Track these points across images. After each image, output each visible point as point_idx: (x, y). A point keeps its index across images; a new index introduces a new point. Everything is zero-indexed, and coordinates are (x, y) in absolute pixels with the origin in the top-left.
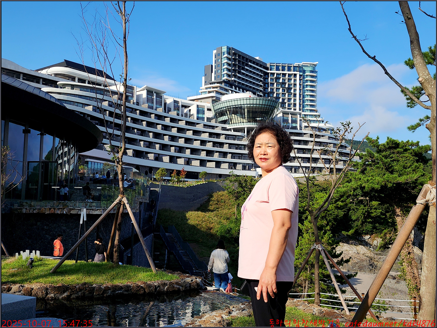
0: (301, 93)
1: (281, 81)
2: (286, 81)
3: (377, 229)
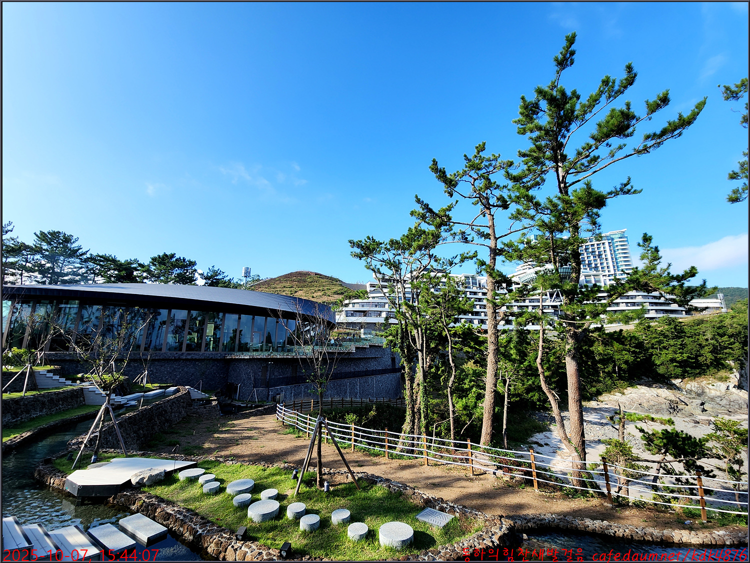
0: (613, 256)
1: (590, 250)
2: (596, 249)
3: (689, 374)
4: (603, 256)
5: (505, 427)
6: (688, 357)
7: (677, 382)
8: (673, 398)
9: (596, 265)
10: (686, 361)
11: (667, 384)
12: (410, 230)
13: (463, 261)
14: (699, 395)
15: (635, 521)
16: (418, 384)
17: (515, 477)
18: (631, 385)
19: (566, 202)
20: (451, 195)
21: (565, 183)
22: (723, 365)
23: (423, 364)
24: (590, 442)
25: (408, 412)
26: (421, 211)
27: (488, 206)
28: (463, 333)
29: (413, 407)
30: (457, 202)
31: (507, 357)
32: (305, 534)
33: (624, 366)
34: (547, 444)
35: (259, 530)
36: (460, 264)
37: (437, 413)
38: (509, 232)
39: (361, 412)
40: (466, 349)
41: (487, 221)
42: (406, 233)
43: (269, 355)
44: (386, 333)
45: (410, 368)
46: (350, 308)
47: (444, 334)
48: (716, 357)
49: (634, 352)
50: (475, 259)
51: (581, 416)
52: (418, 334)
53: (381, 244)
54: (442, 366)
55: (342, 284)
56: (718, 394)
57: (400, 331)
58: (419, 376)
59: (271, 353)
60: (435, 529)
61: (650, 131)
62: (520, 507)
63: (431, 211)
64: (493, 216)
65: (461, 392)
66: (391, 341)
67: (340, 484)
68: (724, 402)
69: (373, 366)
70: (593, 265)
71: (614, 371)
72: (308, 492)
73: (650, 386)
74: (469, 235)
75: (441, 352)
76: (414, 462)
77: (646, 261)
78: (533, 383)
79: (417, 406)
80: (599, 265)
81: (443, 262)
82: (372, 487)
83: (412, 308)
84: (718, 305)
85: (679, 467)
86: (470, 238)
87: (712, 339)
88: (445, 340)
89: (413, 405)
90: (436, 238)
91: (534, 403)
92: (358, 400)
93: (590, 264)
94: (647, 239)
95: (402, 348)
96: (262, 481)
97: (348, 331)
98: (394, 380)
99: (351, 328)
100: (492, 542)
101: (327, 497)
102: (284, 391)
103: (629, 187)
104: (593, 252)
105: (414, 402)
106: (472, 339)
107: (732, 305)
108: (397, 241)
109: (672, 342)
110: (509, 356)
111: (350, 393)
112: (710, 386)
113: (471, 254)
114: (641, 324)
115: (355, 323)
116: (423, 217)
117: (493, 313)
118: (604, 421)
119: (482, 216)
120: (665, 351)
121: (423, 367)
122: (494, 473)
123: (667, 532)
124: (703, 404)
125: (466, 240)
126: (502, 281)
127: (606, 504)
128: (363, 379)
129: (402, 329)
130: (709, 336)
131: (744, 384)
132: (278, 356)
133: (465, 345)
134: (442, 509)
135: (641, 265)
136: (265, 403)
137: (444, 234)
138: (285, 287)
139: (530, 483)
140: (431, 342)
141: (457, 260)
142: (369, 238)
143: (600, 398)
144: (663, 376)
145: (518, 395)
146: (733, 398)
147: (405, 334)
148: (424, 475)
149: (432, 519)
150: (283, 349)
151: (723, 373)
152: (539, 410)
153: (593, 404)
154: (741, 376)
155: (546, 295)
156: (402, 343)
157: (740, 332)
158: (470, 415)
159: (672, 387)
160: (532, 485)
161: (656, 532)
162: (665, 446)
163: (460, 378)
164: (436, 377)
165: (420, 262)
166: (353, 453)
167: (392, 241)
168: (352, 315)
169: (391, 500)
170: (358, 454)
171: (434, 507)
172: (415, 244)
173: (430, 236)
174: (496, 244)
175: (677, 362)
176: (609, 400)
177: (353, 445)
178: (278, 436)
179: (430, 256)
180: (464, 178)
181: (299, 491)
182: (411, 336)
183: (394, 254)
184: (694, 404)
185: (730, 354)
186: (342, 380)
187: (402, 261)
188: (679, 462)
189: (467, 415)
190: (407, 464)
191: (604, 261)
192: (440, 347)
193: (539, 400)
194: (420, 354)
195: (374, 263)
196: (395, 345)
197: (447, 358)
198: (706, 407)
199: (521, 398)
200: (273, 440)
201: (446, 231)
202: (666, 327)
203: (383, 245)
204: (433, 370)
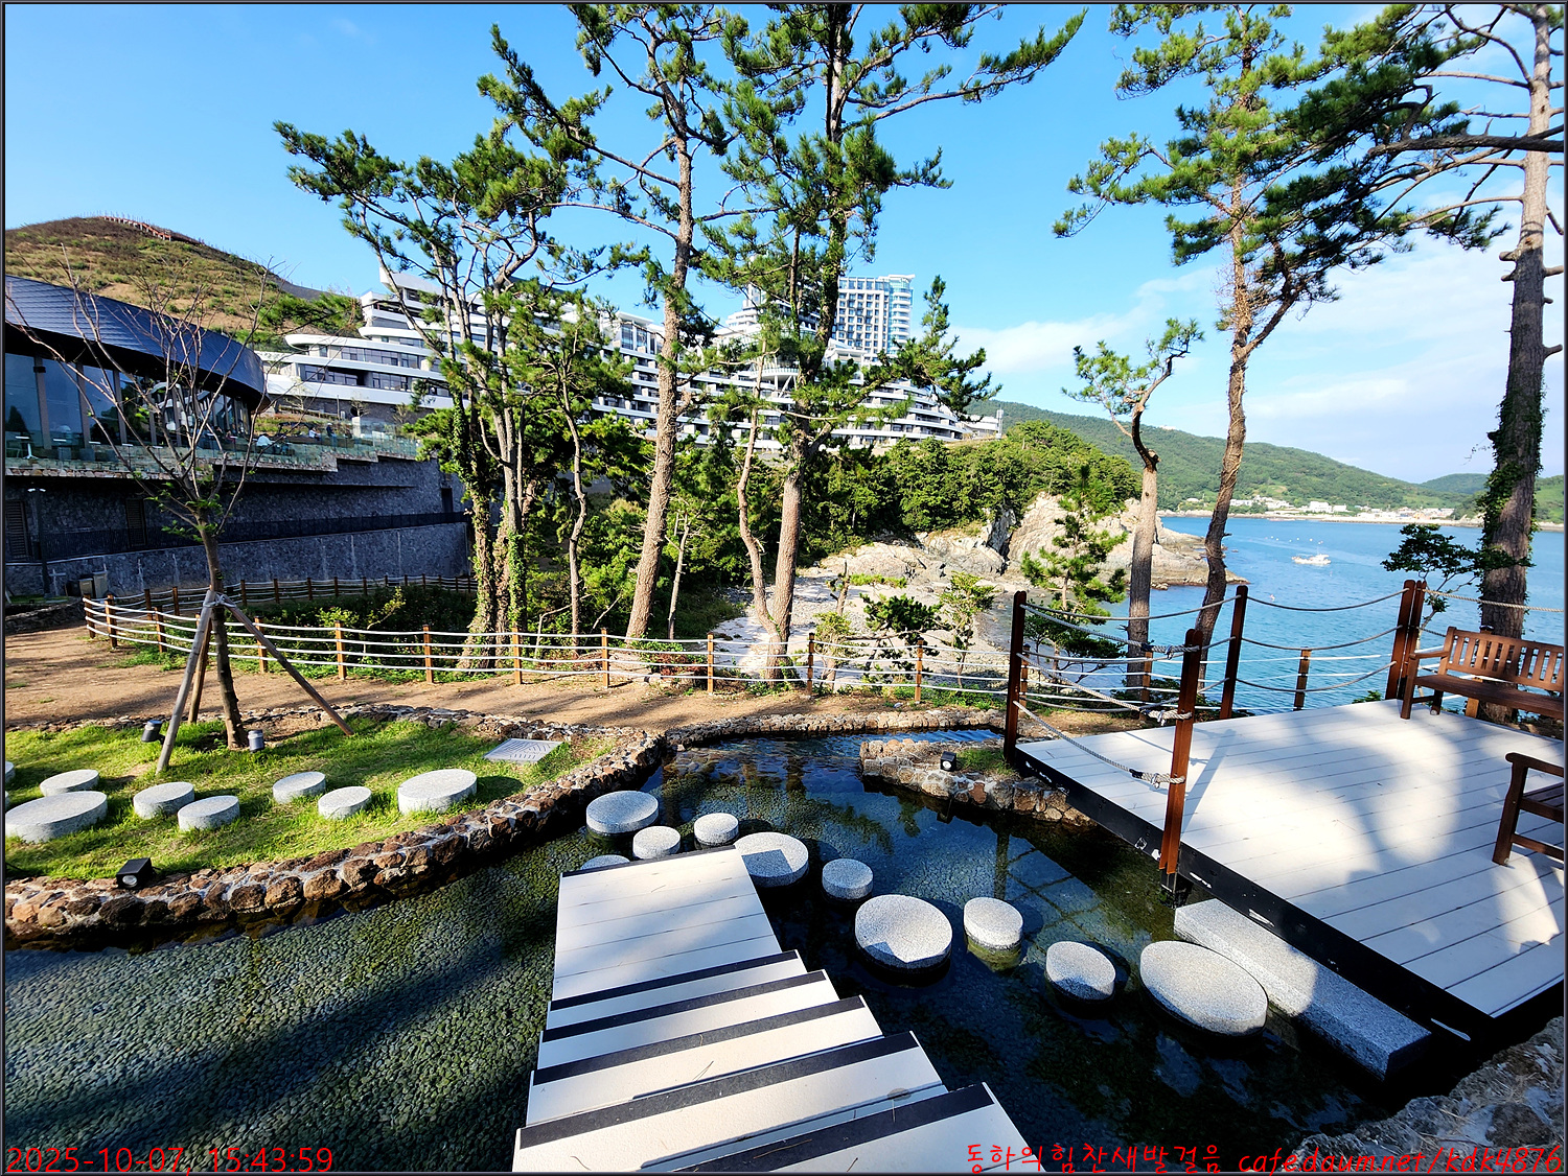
0: (886, 325)
2: (864, 306)
3: (937, 525)
4: (872, 321)
5: (672, 609)
6: (943, 501)
7: (920, 536)
8: (912, 559)
9: (859, 335)
10: (939, 506)
11: (910, 539)
12: (480, 141)
13: (617, 267)
14: (942, 555)
15: (835, 711)
16: (506, 541)
17: (679, 680)
18: (867, 542)
19: (833, 158)
20: (596, 69)
21: (840, 122)
22: (977, 513)
23: (516, 495)
24: (800, 627)
25: (482, 596)
26: (511, 86)
27: (682, 131)
28: (609, 437)
29: (493, 588)
30: (609, 91)
31: (690, 486)
32: (195, 836)
33: (864, 513)
34: (737, 636)
35: (47, 855)
36: (609, 273)
37: (547, 599)
38: (720, 212)
39: (362, 607)
40: (613, 470)
41: (676, 171)
42: (470, 149)
43: (23, 468)
44: (423, 423)
45: (486, 506)
46: (313, 357)
47: (566, 436)
48: (972, 502)
49: (881, 492)
50: (643, 266)
51: (791, 589)
52: (505, 428)
53: (395, 168)
54: (562, 505)
55: (275, 283)
56: (963, 553)
57: (457, 419)
58: (507, 526)
59: (33, 462)
60: (522, 768)
61: (991, 53)
62: (681, 719)
63: (537, 93)
64: (690, 159)
65: (599, 556)
66: (438, 446)
67: (297, 734)
68: (967, 563)
69: (392, 506)
70: (855, 337)
71: (849, 522)
72: (199, 760)
73: (889, 543)
74: (633, 199)
75: (560, 476)
76: (490, 681)
77: (929, 329)
78: (729, 533)
79: (501, 586)
80: (863, 337)
81: (569, 258)
82: (384, 727)
83: (487, 360)
84: (993, 427)
85: (898, 644)
86: (636, 209)
87: (975, 476)
88: (568, 448)
89: (492, 582)
90: (555, 188)
91: (726, 574)
92: (357, 581)
93: (850, 333)
94: (938, 287)
95: (464, 460)
96: (42, 760)
97: (308, 419)
98: (449, 538)
99: (322, 412)
100: (627, 764)
101: (260, 761)
102: (103, 567)
103: (935, 171)
104: (860, 309)
105: (494, 576)
106: (627, 451)
107: (1009, 430)
108: (442, 170)
109: (929, 478)
110: (693, 486)
111: (331, 568)
112: (957, 543)
113: (636, 252)
114: (898, 447)
115: (332, 401)
116: (516, 108)
117: (670, 391)
118: (822, 596)
119: (664, 155)
120: (918, 492)
121: (515, 501)
122: (647, 680)
123: (871, 717)
124: (943, 566)
125: (624, 210)
126: (696, 328)
127: (803, 696)
128: (365, 539)
129: (464, 417)
130: (973, 472)
131: (995, 540)
132: (64, 470)
133: (611, 463)
134: (539, 737)
135: (919, 334)
136: (39, 601)
137: (573, 182)
138: (54, 264)
139: (702, 685)
140: (536, 450)
141: (603, 260)
142: (351, 137)
143: (824, 562)
144: (907, 528)
145: (703, 561)
146: (979, 557)
147: (471, 428)
148: (513, 700)
149: (518, 754)
150: (78, 452)
151: (975, 525)
152: (733, 585)
153: (813, 572)
154: (994, 529)
155: (773, 383)
156: (464, 446)
157: (1007, 469)
158: (612, 595)
159: (914, 543)
160: (705, 687)
161: (859, 719)
162: (890, 617)
163: (597, 530)
164: (547, 528)
165: (510, 245)
166: (343, 683)
167: (426, 165)
168: (322, 378)
169: (430, 740)
170: (356, 684)
171: (524, 736)
172: (494, 187)
173: (536, 175)
174: (690, 233)
175: (928, 508)
176: (832, 565)
177: (341, 670)
178: (100, 673)
179: (539, 238)
180: (631, 26)
181: (172, 762)
182: (487, 434)
183: (437, 210)
184: (933, 567)
185: (989, 498)
186: (305, 540)
187: (460, 232)
188: (901, 637)
189: (606, 595)
190: (475, 688)
191: (872, 330)
192: (558, 465)
193: (735, 569)
194: (508, 472)
195: (372, 218)
196: (447, 455)
197: (571, 488)
198: (945, 570)
199: (706, 567)
200: (83, 682)
201: (579, 175)
202: (928, 454)
203: (400, 174)
204: (541, 513)
